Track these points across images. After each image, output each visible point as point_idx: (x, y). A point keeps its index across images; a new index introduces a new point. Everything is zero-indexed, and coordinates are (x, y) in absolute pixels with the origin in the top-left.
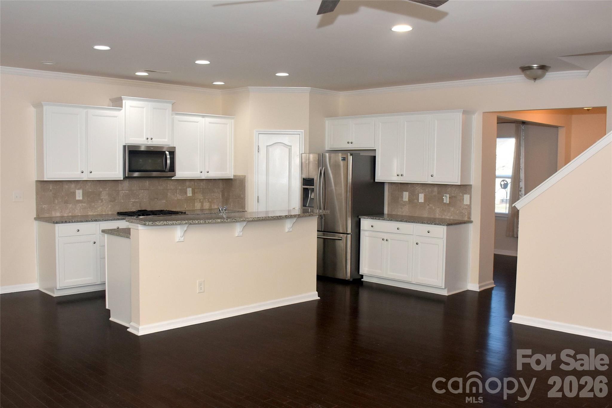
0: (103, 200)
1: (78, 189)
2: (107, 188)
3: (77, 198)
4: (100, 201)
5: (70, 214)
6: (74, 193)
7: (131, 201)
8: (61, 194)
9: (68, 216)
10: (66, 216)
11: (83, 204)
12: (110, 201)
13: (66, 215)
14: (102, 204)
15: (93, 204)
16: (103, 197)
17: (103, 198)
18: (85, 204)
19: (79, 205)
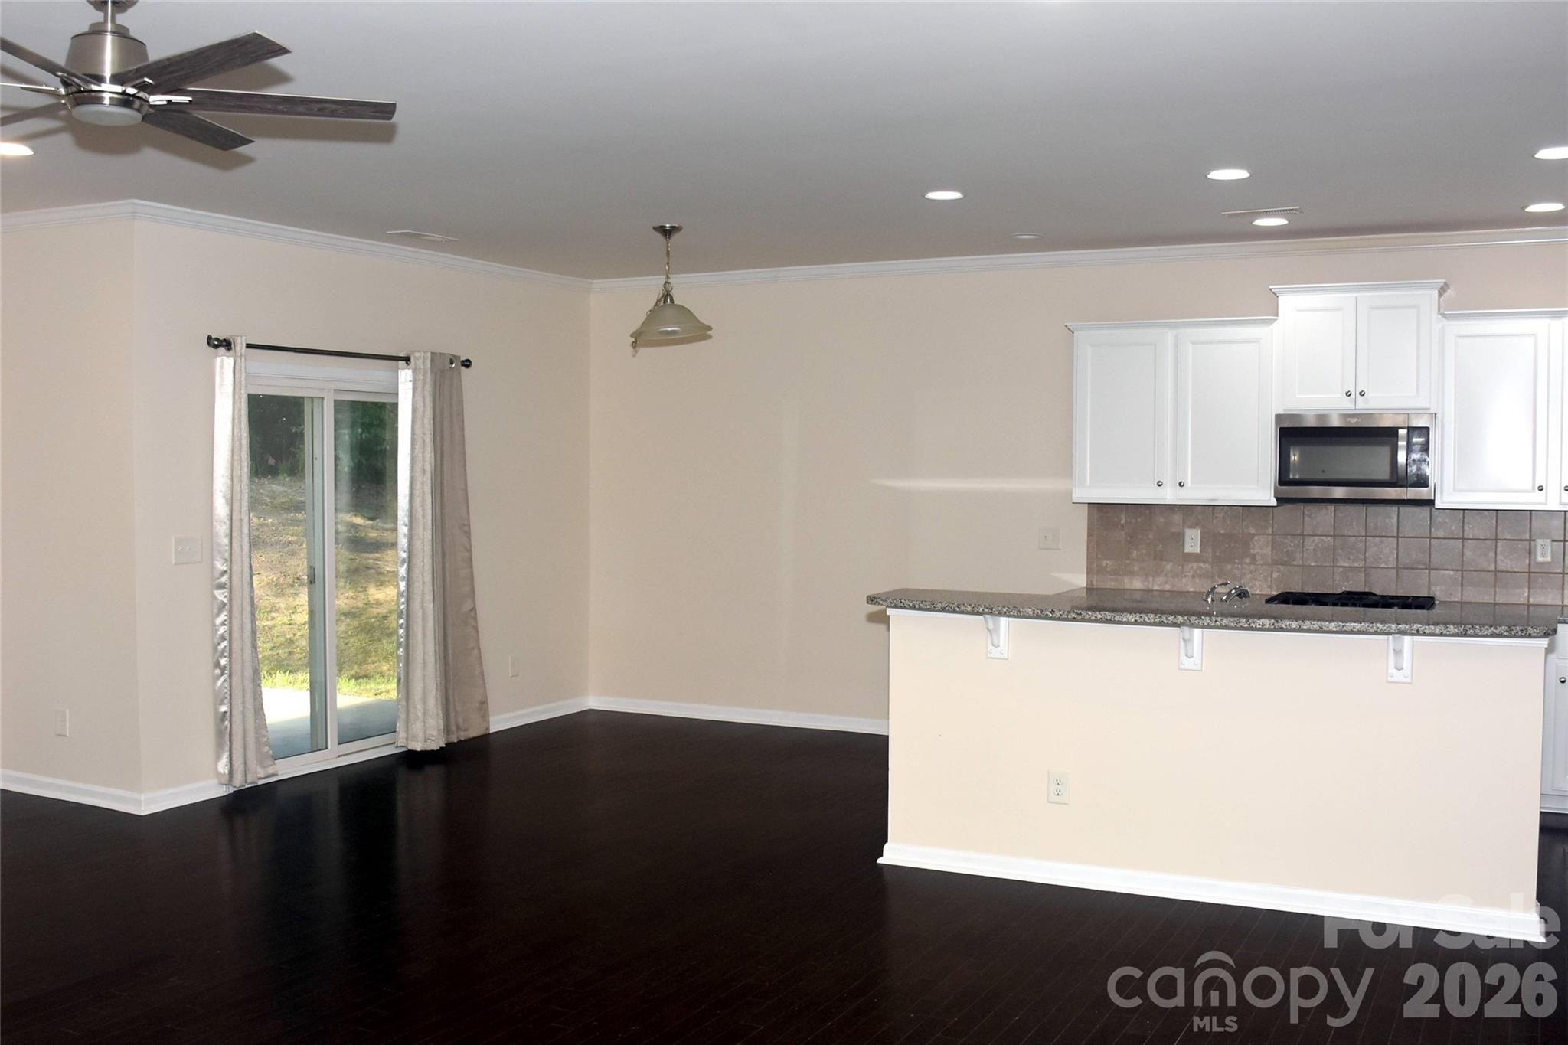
0: (1258, 557)
1: (1191, 527)
2: (1268, 528)
3: (1188, 549)
4: (1248, 560)
5: (1167, 587)
6: (1180, 538)
7: (1338, 564)
8: (1147, 535)
9: (1160, 591)
10: (1157, 591)
11: (1202, 565)
12: (1276, 563)
13: (1158, 589)
14: (1252, 567)
15: (1229, 566)
16: (1256, 551)
17: (1258, 553)
18: (1207, 565)
19: (1190, 565)
